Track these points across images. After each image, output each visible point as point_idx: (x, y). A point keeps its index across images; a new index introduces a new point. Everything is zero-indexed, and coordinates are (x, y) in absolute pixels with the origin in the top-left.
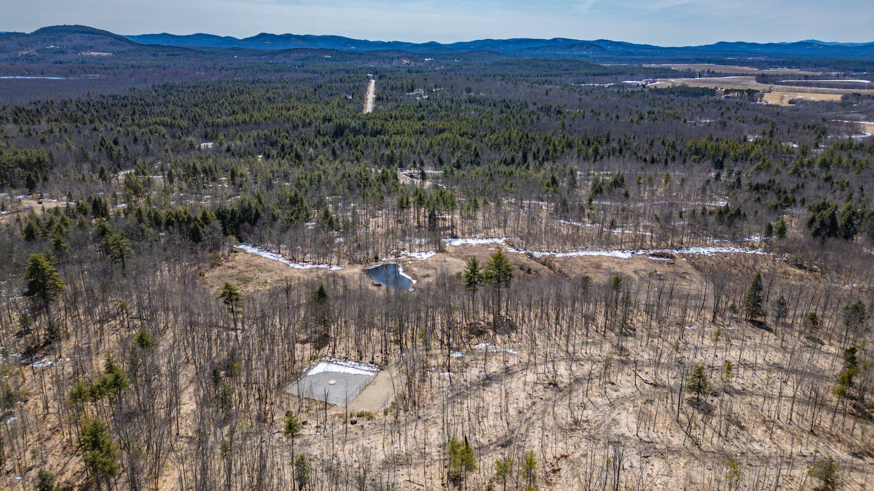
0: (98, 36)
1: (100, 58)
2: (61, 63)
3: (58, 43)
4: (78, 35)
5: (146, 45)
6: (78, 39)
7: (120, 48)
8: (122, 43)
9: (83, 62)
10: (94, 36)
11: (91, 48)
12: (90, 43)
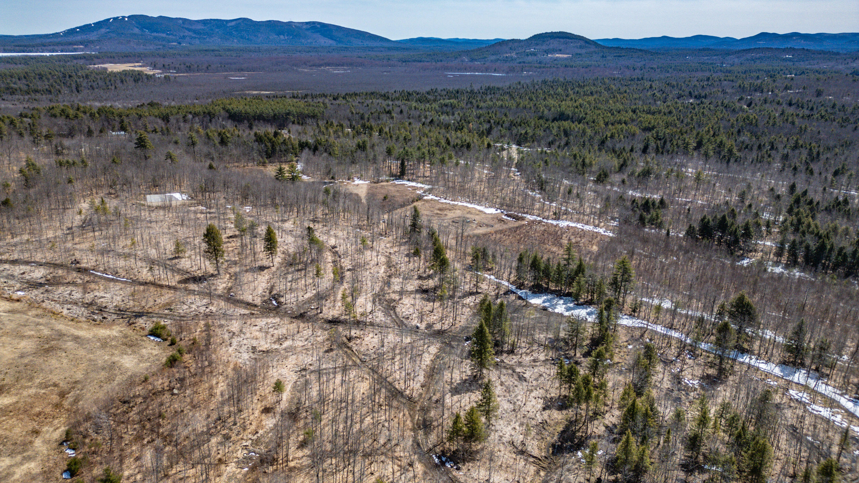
0: (573, 40)
1: (556, 59)
2: (524, 63)
3: (537, 47)
4: (558, 39)
5: (608, 48)
6: (555, 44)
7: (583, 51)
8: (589, 46)
9: (540, 63)
10: (570, 40)
11: (560, 51)
12: (562, 47)
